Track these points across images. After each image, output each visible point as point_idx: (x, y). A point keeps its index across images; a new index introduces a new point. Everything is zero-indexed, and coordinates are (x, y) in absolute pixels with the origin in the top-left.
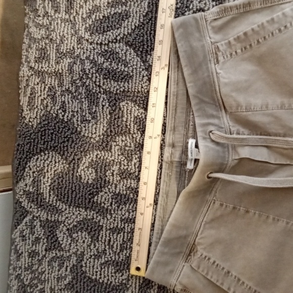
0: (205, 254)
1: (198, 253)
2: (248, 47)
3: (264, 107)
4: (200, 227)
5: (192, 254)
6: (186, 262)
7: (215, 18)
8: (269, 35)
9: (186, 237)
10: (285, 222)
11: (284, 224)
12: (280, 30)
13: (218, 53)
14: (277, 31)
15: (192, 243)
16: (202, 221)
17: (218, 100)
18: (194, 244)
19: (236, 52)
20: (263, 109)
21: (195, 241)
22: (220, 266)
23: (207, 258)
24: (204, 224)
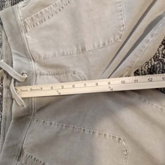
0: (29, 154)
1: (25, 154)
2: (43, 20)
3: (54, 56)
4: (25, 137)
5: (21, 155)
6: (18, 161)
7: (23, 5)
8: (54, 13)
9: (17, 145)
10: (72, 127)
11: (72, 128)
12: (60, 10)
13: (26, 25)
14: (58, 10)
15: (21, 148)
16: (27, 133)
17: (29, 54)
18: (22, 149)
19: (37, 24)
20: (53, 57)
21: (22, 147)
22: (39, 160)
23: (30, 157)
24: (28, 135)
